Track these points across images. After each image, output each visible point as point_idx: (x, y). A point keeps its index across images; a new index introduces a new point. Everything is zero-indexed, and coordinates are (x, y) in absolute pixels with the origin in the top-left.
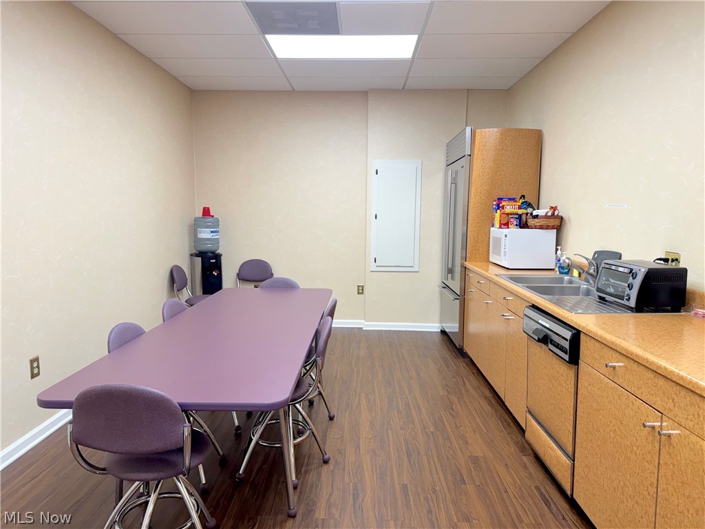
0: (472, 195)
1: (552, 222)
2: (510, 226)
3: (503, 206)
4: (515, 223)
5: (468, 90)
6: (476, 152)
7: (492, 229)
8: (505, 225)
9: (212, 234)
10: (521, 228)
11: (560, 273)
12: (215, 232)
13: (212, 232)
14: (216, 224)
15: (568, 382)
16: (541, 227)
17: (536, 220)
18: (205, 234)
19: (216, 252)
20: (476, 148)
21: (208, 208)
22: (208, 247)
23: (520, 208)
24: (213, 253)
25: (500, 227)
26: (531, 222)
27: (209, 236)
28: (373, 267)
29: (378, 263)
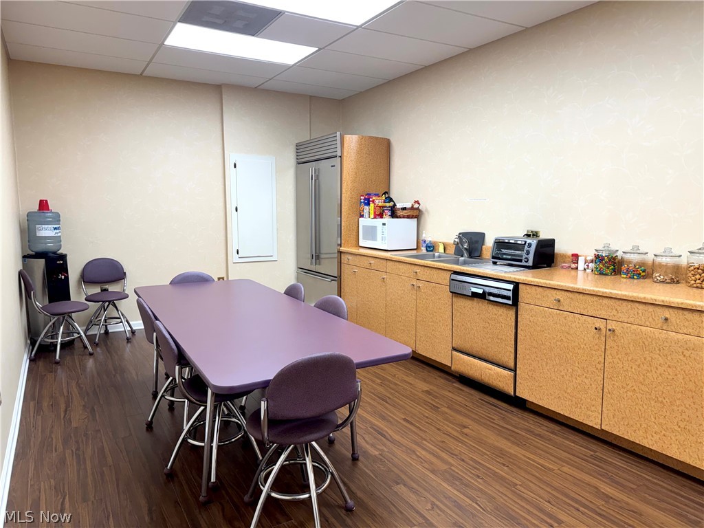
0: (344, 190)
1: (415, 213)
2: (384, 216)
3: (374, 200)
4: (389, 214)
5: (311, 97)
6: (345, 154)
7: (361, 219)
8: (378, 215)
9: (56, 231)
10: (393, 218)
11: (427, 251)
12: (58, 229)
13: (55, 229)
14: (57, 219)
15: (508, 319)
16: (408, 217)
17: (405, 211)
18: (46, 231)
19: (59, 252)
20: (345, 150)
21: (46, 201)
22: (50, 246)
23: (384, 202)
24: (55, 253)
25: (375, 218)
26: (400, 213)
27: (52, 233)
28: (236, 258)
29: (240, 255)
